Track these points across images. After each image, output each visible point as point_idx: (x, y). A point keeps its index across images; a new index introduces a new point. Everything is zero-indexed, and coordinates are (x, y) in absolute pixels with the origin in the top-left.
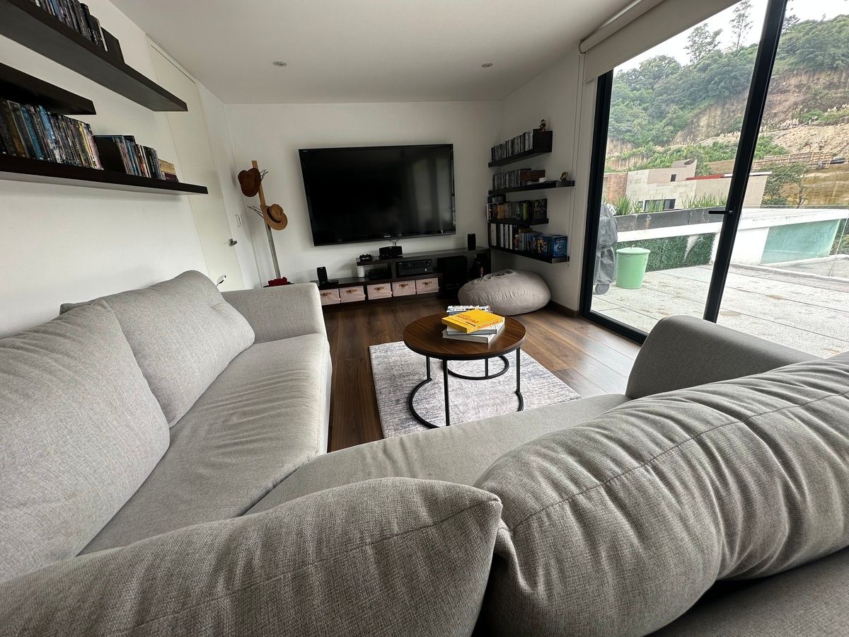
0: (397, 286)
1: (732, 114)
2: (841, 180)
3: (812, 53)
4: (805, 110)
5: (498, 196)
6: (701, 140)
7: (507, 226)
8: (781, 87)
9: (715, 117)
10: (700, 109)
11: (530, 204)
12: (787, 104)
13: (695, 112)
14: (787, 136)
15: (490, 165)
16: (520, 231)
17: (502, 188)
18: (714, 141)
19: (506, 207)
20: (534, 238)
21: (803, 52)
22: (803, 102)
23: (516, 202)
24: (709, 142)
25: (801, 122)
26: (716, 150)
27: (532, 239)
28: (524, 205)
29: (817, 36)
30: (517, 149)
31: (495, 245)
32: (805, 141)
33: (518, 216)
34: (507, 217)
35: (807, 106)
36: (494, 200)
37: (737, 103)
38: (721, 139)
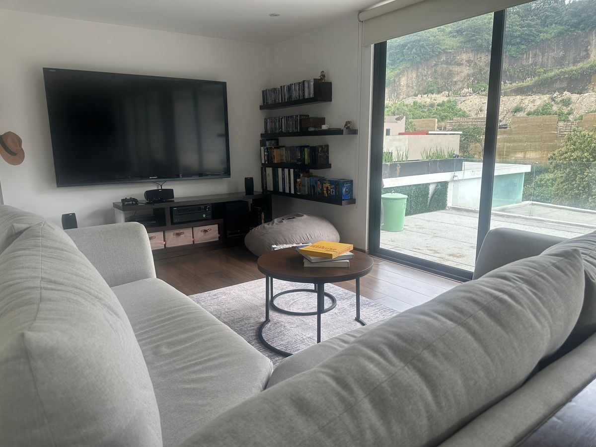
0: (170, 235)
1: (425, 78)
2: (507, 142)
3: (474, 36)
4: (476, 82)
5: (272, 140)
6: (403, 98)
7: (286, 170)
8: (456, 60)
9: (412, 78)
10: (400, 69)
11: (313, 150)
12: (463, 75)
13: (397, 71)
14: (467, 102)
15: (261, 108)
16: (301, 175)
17: (277, 132)
18: (414, 100)
19: (283, 151)
20: (319, 182)
21: (467, 34)
22: (473, 75)
23: (297, 147)
24: (410, 101)
25: (474, 92)
26: (416, 109)
27: (316, 183)
28: (306, 150)
29: (475, 22)
30: (295, 95)
31: (272, 189)
32: (479, 107)
33: (298, 160)
34: (285, 161)
35: (476, 79)
36: (267, 143)
37: (427, 69)
38: (419, 99)
